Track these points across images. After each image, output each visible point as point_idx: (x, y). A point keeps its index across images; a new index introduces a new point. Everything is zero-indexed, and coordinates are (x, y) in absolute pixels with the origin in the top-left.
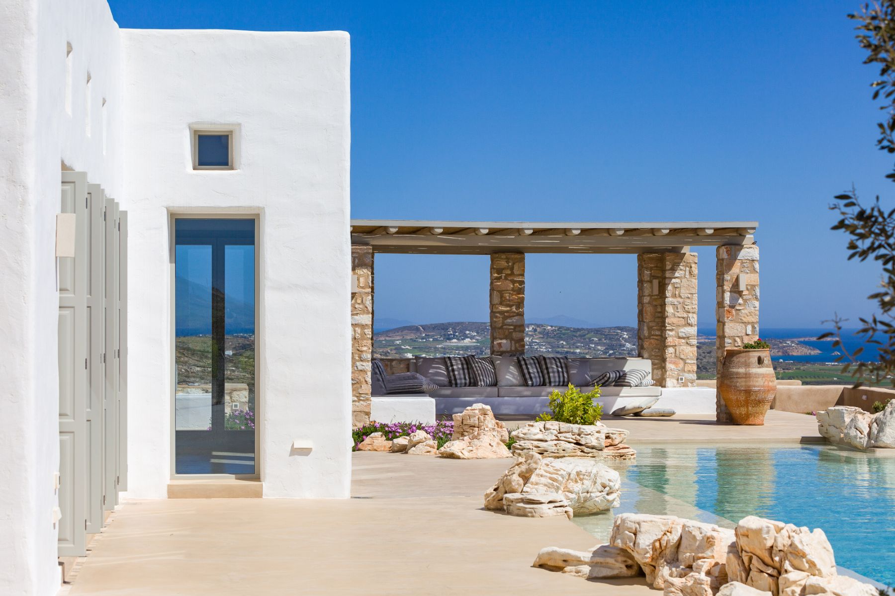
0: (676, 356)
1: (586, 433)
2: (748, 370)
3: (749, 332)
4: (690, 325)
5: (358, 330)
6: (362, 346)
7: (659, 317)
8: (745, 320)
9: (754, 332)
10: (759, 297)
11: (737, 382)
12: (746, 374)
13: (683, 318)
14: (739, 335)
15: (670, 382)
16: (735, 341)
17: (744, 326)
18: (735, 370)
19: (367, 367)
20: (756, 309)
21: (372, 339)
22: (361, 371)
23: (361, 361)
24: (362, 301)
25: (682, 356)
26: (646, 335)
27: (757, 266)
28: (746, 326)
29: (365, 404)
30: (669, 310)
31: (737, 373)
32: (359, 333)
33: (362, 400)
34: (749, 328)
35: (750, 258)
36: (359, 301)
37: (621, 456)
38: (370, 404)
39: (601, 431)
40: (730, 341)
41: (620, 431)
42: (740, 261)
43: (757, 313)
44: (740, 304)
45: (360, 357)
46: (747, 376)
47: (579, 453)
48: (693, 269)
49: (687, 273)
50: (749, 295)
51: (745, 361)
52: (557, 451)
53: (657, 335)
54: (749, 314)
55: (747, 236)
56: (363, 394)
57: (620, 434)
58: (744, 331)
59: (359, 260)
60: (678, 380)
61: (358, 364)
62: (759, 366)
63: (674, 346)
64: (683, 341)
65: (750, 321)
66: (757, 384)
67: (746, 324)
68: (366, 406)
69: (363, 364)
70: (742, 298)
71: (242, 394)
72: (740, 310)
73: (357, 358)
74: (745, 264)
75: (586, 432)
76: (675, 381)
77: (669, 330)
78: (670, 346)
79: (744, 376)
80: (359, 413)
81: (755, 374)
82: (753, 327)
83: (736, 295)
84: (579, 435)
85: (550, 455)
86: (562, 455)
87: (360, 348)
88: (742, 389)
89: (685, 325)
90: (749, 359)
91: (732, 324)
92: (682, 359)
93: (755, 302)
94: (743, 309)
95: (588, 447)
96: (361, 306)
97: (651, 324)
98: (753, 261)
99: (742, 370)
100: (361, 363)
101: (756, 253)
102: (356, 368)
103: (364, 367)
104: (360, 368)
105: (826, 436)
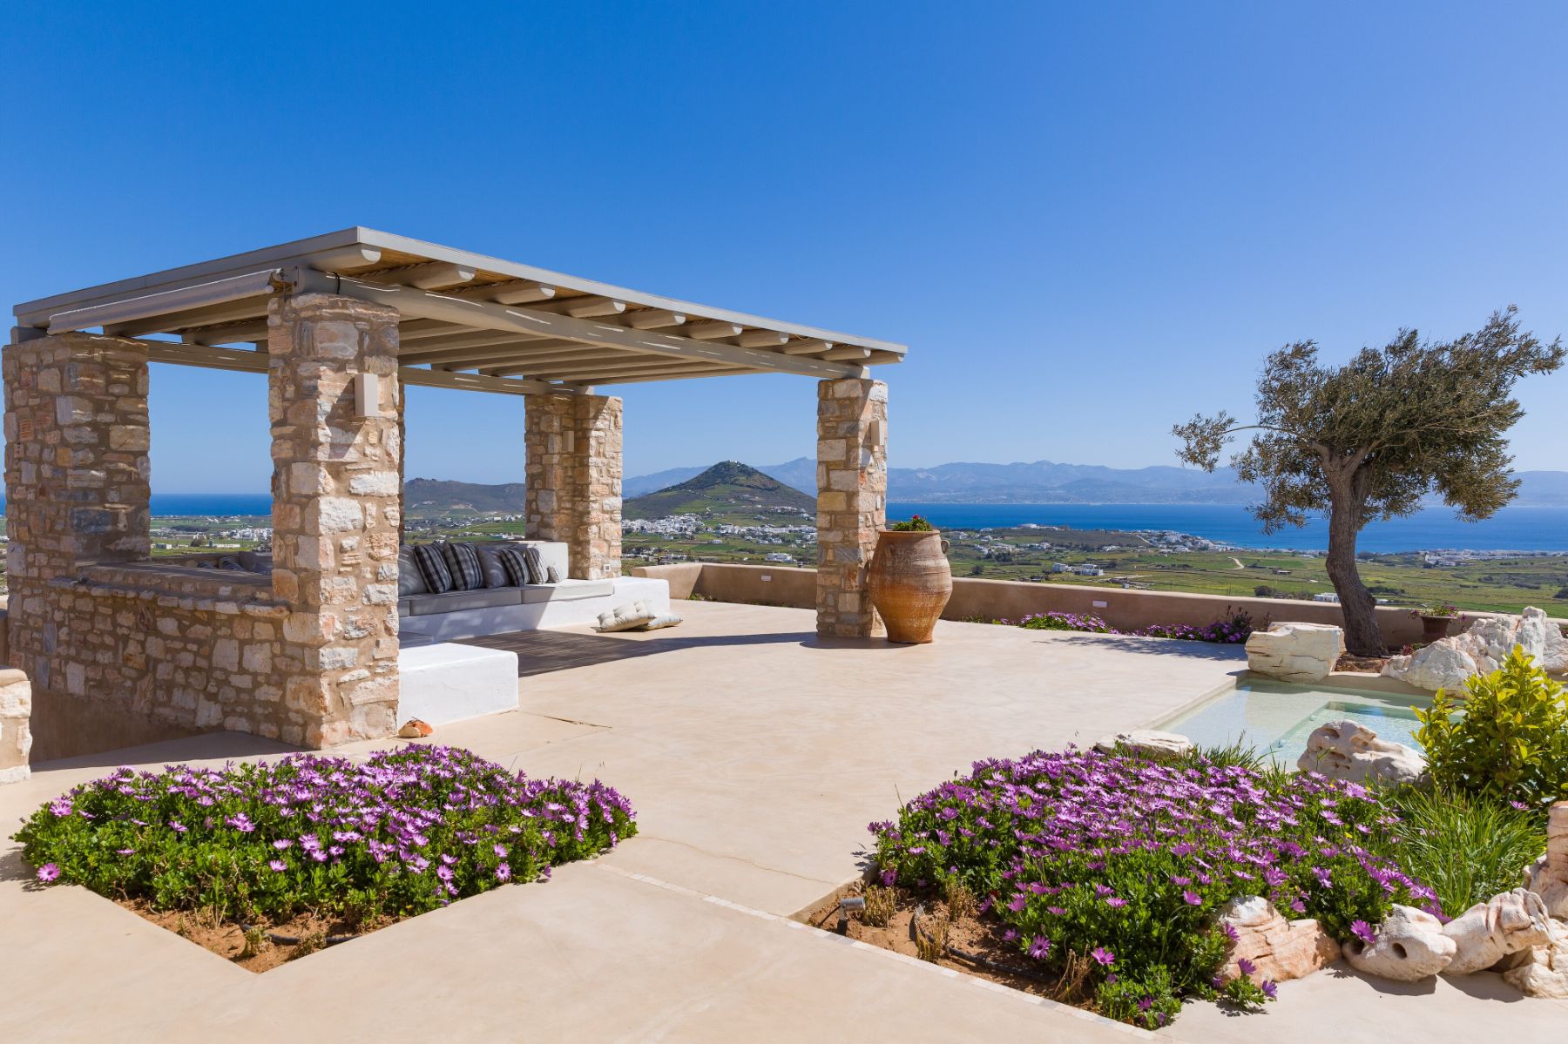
0: (600, 537)
3: (879, 505)
4: (615, 495)
5: (372, 508)
6: (380, 547)
7: (569, 484)
8: (876, 488)
13: (607, 485)
14: (871, 510)
15: (594, 572)
19: (389, 596)
21: (401, 528)
22: (377, 605)
23: (378, 581)
24: (380, 439)
25: (607, 537)
26: (556, 508)
27: (886, 411)
29: (387, 682)
30: (593, 472)
32: (374, 514)
33: (379, 674)
35: (881, 399)
36: (373, 439)
38: (397, 681)
42: (873, 402)
44: (871, 466)
45: (376, 574)
46: (934, 571)
48: (619, 419)
49: (612, 425)
50: (879, 451)
53: (567, 509)
56: (381, 659)
58: (874, 504)
59: (372, 339)
60: (602, 569)
61: (372, 589)
63: (597, 524)
64: (607, 516)
68: (389, 687)
69: (382, 590)
70: (874, 457)
71: (10, 696)
73: (369, 576)
74: (877, 408)
76: (599, 571)
77: (593, 501)
78: (593, 524)
80: (374, 705)
82: (882, 499)
83: (869, 452)
87: (375, 552)
89: (608, 495)
91: (865, 495)
92: (606, 540)
94: (873, 473)
96: (378, 451)
97: (561, 494)
98: (883, 403)
100: (378, 587)
101: (886, 392)
102: (365, 600)
103: (383, 596)
104: (375, 598)
105: (1273, 671)
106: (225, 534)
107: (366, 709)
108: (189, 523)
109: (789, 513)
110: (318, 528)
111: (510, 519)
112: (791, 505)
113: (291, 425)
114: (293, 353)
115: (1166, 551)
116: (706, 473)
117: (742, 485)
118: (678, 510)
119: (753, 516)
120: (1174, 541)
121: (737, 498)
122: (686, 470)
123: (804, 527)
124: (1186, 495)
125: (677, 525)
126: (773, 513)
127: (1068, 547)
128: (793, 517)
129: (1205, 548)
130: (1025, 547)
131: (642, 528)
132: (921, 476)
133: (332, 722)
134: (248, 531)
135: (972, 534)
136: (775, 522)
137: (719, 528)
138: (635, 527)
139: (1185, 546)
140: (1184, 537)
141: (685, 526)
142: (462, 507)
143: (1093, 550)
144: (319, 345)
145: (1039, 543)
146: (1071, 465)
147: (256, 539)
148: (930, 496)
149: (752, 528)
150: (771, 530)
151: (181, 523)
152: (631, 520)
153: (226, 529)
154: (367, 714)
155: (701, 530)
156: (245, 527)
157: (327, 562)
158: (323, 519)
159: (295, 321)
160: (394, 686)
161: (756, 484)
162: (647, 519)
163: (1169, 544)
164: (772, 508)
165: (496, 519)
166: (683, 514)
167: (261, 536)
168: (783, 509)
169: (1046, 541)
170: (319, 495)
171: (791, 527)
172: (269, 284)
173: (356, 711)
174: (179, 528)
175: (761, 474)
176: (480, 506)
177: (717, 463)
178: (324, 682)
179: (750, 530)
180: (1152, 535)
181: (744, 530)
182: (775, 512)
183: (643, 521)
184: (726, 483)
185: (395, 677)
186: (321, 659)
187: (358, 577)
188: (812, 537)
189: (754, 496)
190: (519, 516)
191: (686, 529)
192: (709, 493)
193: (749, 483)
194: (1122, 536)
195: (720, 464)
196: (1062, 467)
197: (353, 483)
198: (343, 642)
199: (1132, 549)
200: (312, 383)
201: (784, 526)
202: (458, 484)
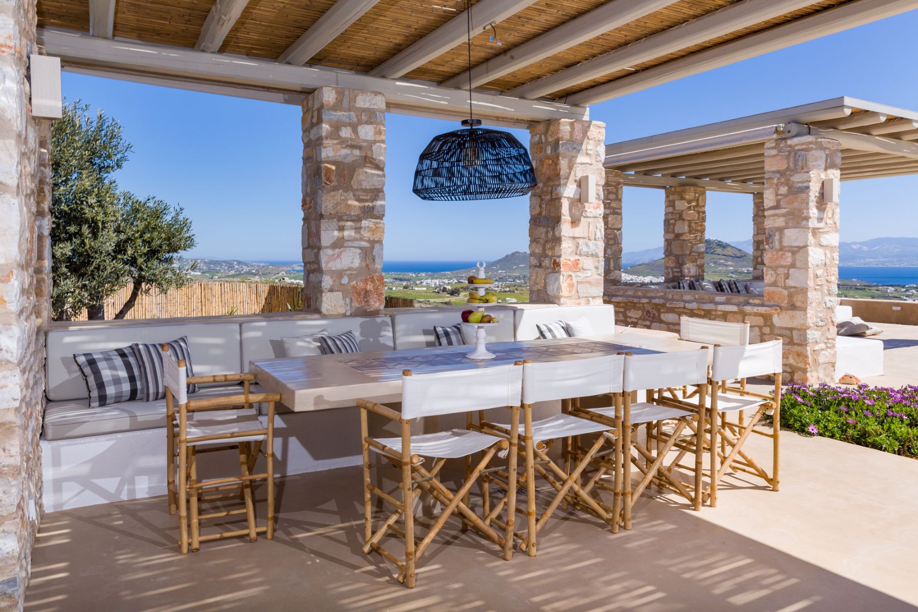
5: (828, 253)
6: (831, 276)
19: (834, 303)
22: (829, 308)
23: (830, 295)
29: (832, 352)
32: (829, 257)
33: (829, 347)
36: (830, 215)
38: (836, 352)
45: (829, 290)
56: (830, 339)
59: (830, 158)
61: (827, 299)
68: (832, 355)
69: (831, 300)
73: (826, 291)
80: (827, 364)
87: (828, 278)
96: (831, 222)
100: (829, 298)
102: (824, 304)
103: (831, 303)
104: (829, 305)
106: (418, 282)
107: (824, 366)
108: (401, 276)
110: (808, 264)
113: (784, 208)
114: (788, 169)
117: (719, 254)
121: (715, 263)
132: (854, 247)
133: (811, 371)
134: (429, 281)
135: (899, 288)
144: (811, 164)
147: (433, 286)
148: (863, 261)
151: (397, 276)
153: (419, 280)
154: (825, 369)
156: (428, 279)
157: (811, 283)
158: (810, 259)
159: (790, 152)
160: (835, 355)
161: (728, 253)
162: (654, 276)
164: (740, 270)
167: (435, 284)
170: (808, 246)
172: (774, 133)
173: (820, 367)
174: (396, 279)
175: (733, 247)
178: (808, 349)
183: (651, 277)
184: (708, 253)
185: (835, 350)
186: (808, 336)
187: (821, 292)
189: (728, 261)
193: (724, 253)
197: (822, 240)
198: (816, 327)
200: (805, 185)
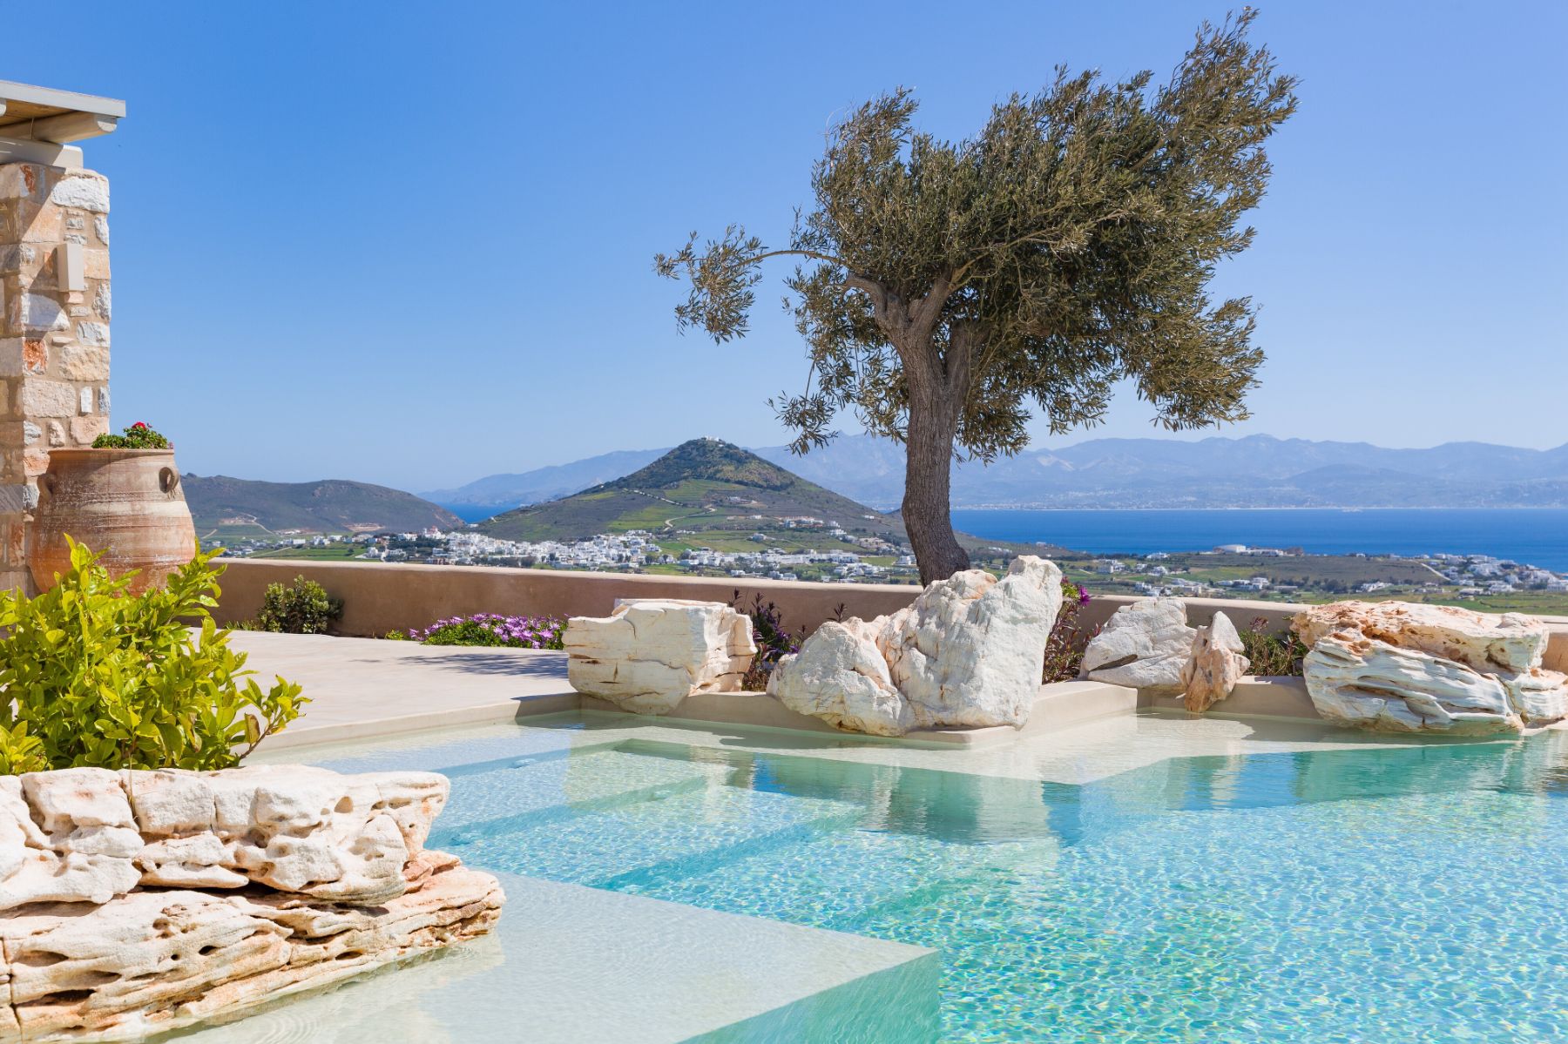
1: (303, 823)
2: (138, 506)
3: (87, 407)
8: (75, 373)
9: (100, 407)
10: (110, 314)
11: (110, 542)
12: (134, 518)
14: (62, 414)
16: (50, 429)
17: (74, 392)
18: (99, 508)
20: (104, 344)
27: (104, 229)
28: (78, 391)
31: (107, 517)
34: (87, 396)
35: (86, 205)
37: (464, 921)
39: (354, 798)
40: (37, 430)
41: (423, 787)
42: (61, 210)
43: (107, 355)
44: (61, 330)
46: (138, 524)
47: (284, 950)
50: (85, 304)
51: (129, 482)
52: (172, 964)
54: (85, 358)
55: (65, 147)
57: (424, 800)
58: (73, 404)
62: (165, 495)
65: (89, 377)
66: (167, 546)
67: (79, 384)
70: (68, 313)
72: (61, 345)
74: (74, 221)
75: (305, 816)
79: (130, 524)
81: (160, 518)
82: (98, 396)
83: (52, 303)
84: (257, 837)
85: (132, 998)
86: (199, 980)
88: (127, 560)
90: (138, 476)
91: (41, 383)
93: (102, 324)
94: (68, 344)
95: (319, 905)
98: (94, 213)
99: (120, 508)
101: (103, 192)
105: (605, 691)
109: (812, 529)
111: (321, 543)
112: (814, 515)
115: (1472, 590)
116: (664, 459)
117: (727, 481)
118: (615, 524)
119: (746, 534)
120: (1487, 572)
121: (718, 504)
122: (633, 454)
123: (838, 554)
124: (1511, 494)
125: (614, 552)
126: (780, 529)
127: (1300, 586)
128: (816, 536)
129: (1541, 586)
130: (1225, 586)
131: (552, 557)
132: (1044, 461)
135: (1132, 563)
136: (785, 544)
137: (685, 556)
138: (539, 556)
139: (1507, 581)
140: (1505, 567)
141: (628, 553)
142: (239, 522)
143: (1344, 590)
145: (1251, 578)
146: (1308, 442)
148: (1062, 497)
149: (744, 555)
150: (779, 558)
152: (533, 543)
155: (656, 560)
161: (753, 478)
162: (560, 540)
163: (1478, 578)
164: (781, 520)
165: (298, 542)
166: (624, 532)
168: (799, 522)
169: (1263, 576)
171: (814, 554)
175: (761, 461)
176: (272, 520)
177: (683, 442)
179: (741, 559)
180: (1448, 564)
181: (730, 559)
182: (786, 528)
184: (699, 477)
188: (850, 570)
189: (750, 499)
190: (338, 538)
191: (628, 559)
192: (670, 494)
193: (740, 477)
194: (1396, 565)
195: (689, 443)
196: (1294, 446)
199: (1412, 588)
201: (801, 552)
202: (234, 482)
